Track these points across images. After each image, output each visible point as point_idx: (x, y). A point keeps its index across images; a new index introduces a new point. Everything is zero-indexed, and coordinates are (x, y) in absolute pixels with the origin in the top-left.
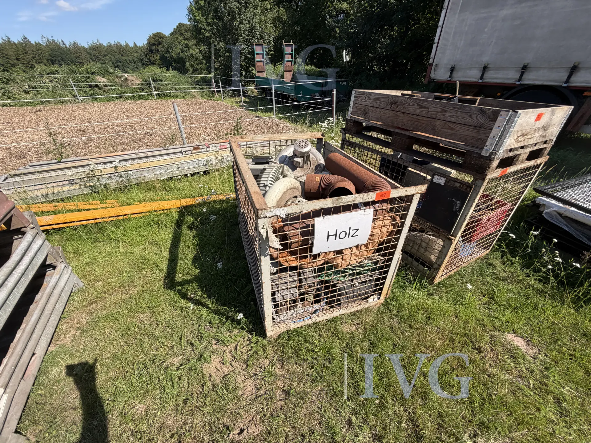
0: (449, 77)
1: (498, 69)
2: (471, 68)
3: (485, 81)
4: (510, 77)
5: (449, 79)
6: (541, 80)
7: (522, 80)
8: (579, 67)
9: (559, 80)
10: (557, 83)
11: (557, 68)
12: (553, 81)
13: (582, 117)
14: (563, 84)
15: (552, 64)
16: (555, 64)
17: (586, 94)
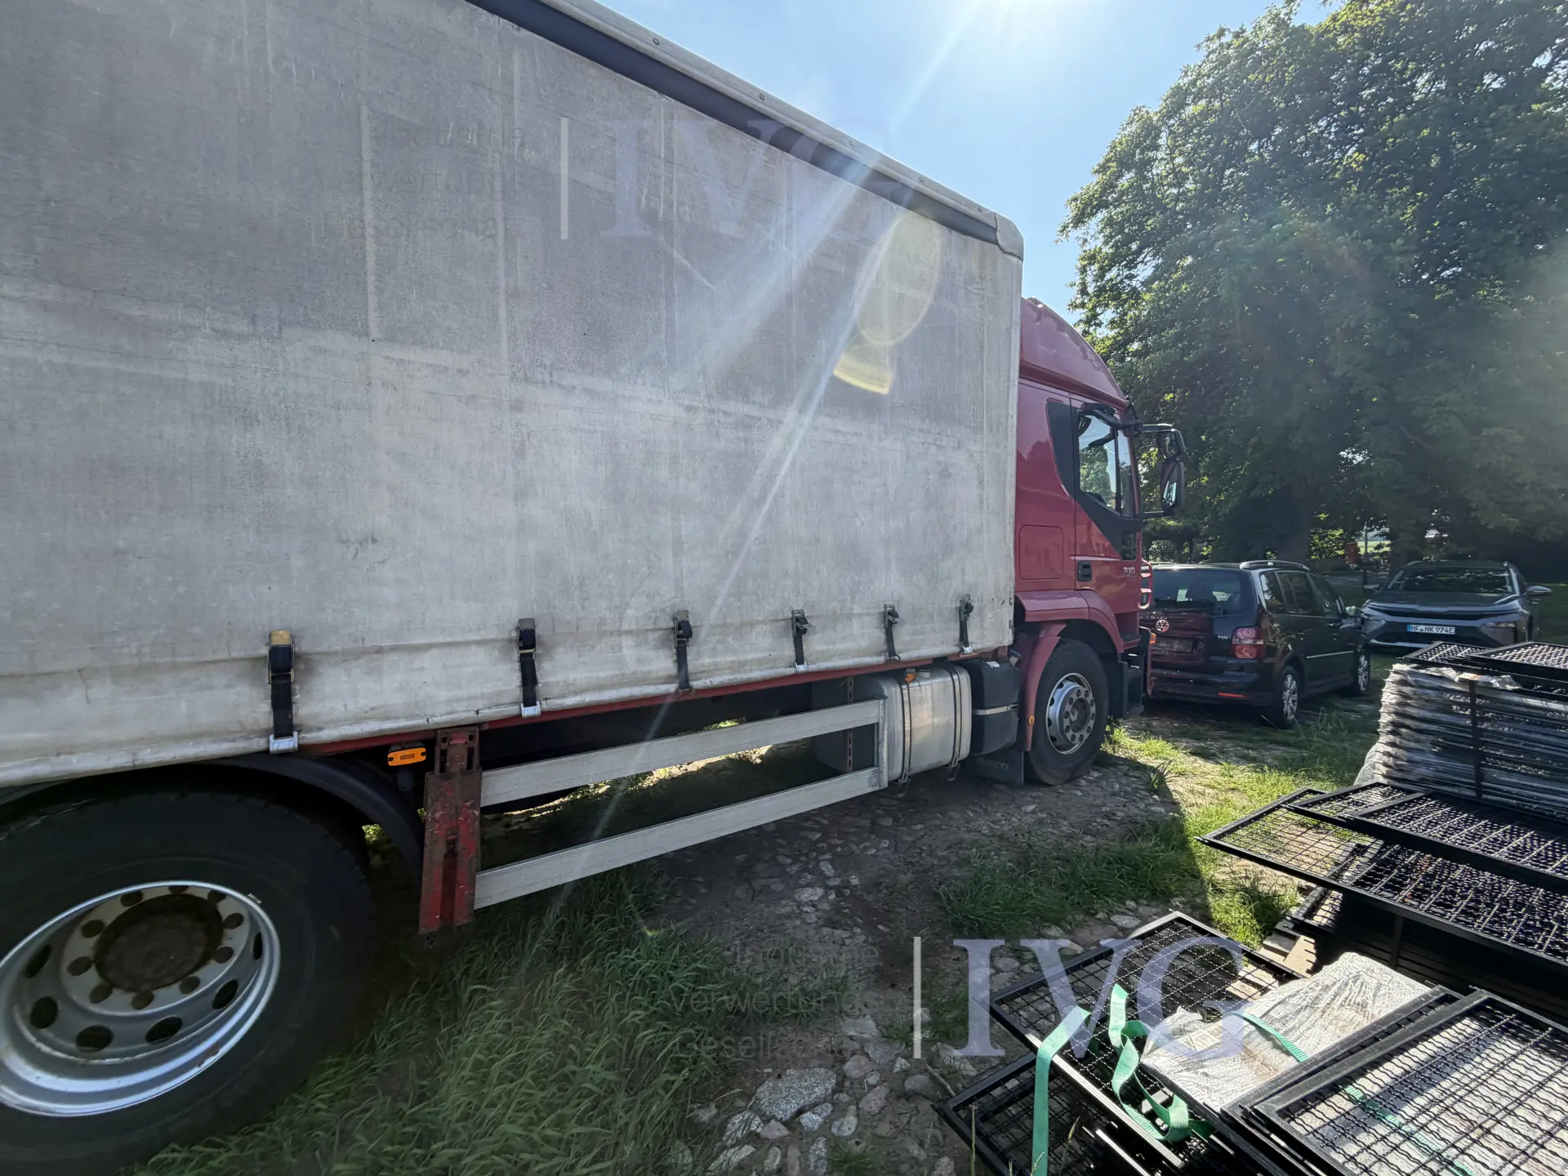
6: (114, 745)
8: (299, 656)
9: (236, 727)
10: (233, 741)
11: (174, 667)
12: (197, 736)
13: (452, 853)
14: (268, 742)
15: (125, 650)
16: (146, 650)
17: (397, 758)
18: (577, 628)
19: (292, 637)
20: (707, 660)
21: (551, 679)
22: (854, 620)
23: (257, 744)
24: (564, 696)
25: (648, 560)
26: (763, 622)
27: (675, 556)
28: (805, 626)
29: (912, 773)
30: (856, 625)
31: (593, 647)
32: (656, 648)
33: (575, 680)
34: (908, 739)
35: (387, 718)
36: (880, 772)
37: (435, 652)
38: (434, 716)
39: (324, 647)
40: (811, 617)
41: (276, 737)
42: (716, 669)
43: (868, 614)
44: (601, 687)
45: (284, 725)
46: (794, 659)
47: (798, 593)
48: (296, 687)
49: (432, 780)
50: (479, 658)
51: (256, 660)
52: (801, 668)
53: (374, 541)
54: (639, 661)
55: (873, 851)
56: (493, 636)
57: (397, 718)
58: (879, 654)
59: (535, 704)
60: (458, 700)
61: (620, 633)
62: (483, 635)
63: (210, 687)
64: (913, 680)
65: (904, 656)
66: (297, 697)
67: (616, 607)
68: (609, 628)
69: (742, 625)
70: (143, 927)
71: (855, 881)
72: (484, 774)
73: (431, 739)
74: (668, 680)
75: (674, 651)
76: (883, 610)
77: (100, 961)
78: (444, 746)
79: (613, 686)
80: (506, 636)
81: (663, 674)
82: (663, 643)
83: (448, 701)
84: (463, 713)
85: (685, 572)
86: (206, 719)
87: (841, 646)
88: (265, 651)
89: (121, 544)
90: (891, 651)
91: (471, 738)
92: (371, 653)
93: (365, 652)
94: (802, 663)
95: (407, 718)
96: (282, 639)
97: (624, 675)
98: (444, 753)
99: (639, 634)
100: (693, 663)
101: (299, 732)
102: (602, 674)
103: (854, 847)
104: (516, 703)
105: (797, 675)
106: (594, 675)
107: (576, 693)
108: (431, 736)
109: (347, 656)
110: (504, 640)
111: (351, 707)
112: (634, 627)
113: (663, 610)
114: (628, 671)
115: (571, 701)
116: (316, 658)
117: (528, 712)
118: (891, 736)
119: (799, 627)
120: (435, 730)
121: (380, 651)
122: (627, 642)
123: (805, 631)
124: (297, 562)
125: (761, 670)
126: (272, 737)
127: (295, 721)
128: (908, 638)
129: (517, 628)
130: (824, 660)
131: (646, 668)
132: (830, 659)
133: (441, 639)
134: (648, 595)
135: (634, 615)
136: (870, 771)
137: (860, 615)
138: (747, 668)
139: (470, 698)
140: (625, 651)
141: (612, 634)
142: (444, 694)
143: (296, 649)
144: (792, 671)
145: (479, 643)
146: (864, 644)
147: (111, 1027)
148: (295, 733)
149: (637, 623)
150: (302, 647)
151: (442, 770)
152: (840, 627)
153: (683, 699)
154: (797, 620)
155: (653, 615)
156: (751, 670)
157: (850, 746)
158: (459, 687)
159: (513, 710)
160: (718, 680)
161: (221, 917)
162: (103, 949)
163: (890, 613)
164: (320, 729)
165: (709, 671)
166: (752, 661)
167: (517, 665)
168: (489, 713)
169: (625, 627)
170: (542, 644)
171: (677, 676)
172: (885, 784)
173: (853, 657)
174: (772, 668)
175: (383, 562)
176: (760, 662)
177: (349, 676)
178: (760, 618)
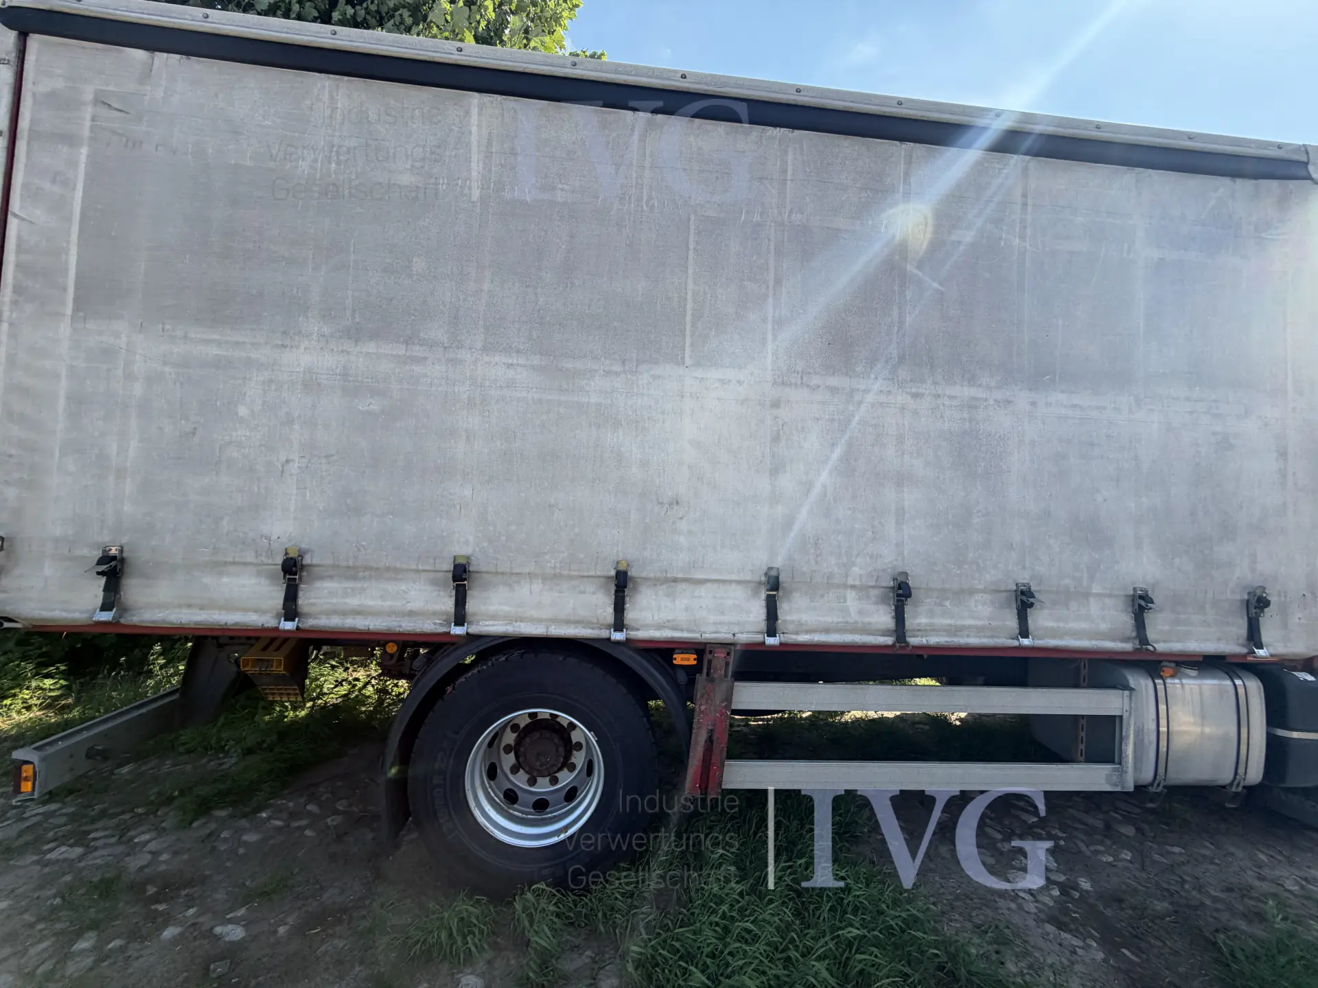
0: (105, 607)
1: (351, 572)
2: (219, 567)
3: (309, 623)
4: (416, 605)
5: (107, 616)
6: (540, 621)
7: (469, 618)
8: (632, 578)
9: (595, 620)
10: (593, 629)
11: (570, 578)
12: (576, 622)
13: (710, 740)
14: (610, 633)
15: (549, 564)
16: (558, 565)
17: (680, 659)
18: (811, 579)
19: (628, 565)
20: (923, 620)
21: (788, 618)
22: (1092, 600)
23: (604, 634)
24: (797, 633)
25: (873, 526)
26: (984, 591)
27: (897, 523)
28: (1031, 600)
29: (1169, 782)
30: (1094, 607)
31: (822, 596)
32: (876, 603)
33: (806, 621)
34: (1163, 743)
35: (675, 629)
36: (1122, 772)
37: (709, 585)
38: (705, 633)
39: (644, 574)
40: (1039, 591)
41: (615, 631)
42: (934, 630)
43: (1110, 596)
44: (827, 631)
45: (619, 625)
46: (1017, 631)
47: (1024, 568)
48: (627, 599)
49: (701, 679)
50: (737, 594)
51: (609, 577)
52: (1026, 642)
53: (677, 503)
54: (860, 612)
55: (1111, 859)
56: (749, 578)
57: (682, 630)
58: (1126, 640)
59: (775, 636)
60: (721, 623)
61: (845, 586)
62: (742, 577)
63: (584, 592)
64: (1172, 676)
65: (1161, 647)
66: (627, 606)
67: (844, 565)
68: (835, 581)
69: (962, 591)
70: (537, 735)
71: (1085, 884)
72: (736, 684)
73: (701, 649)
74: (885, 633)
75: (893, 608)
76: (1131, 593)
77: (515, 749)
78: (710, 657)
79: (838, 631)
80: (757, 579)
81: (883, 627)
82: (883, 600)
83: (715, 623)
84: (724, 635)
85: (906, 537)
86: (583, 613)
87: (1073, 625)
88: (613, 573)
89: (553, 501)
90: (1143, 639)
91: (728, 654)
92: (670, 581)
93: (666, 581)
94: (1027, 637)
95: (689, 631)
96: (622, 567)
97: (847, 622)
98: (710, 662)
99: (861, 589)
100: (910, 623)
101: (627, 629)
102: (829, 619)
103: (1083, 848)
104: (763, 633)
105: (1021, 648)
106: (822, 619)
107: (807, 632)
108: (702, 647)
109: (657, 582)
110: (755, 582)
111: (656, 617)
112: (857, 583)
113: (884, 570)
114: (851, 620)
115: (803, 638)
116: (639, 580)
117: (771, 641)
118: (1139, 733)
119: (1024, 601)
120: (706, 644)
121: (675, 580)
122: (851, 595)
123: (1031, 605)
124: (634, 517)
125: (979, 637)
126: (612, 630)
127: (626, 622)
128: (1167, 628)
129: (766, 574)
130: (1053, 637)
131: (866, 620)
132: (1061, 638)
133: (714, 577)
134: (871, 557)
135: (857, 573)
136: (1109, 767)
137: (1099, 596)
138: (966, 632)
139: (730, 623)
140: (849, 603)
141: (839, 586)
142: (712, 618)
143: (629, 574)
144: (1016, 643)
145: (739, 582)
146: (1104, 627)
147: (519, 793)
148: (625, 630)
149: (861, 581)
150: (632, 573)
151: (708, 674)
152: (1073, 605)
153: (899, 652)
154: (1023, 593)
155: (876, 574)
156: (968, 636)
157: (1083, 734)
158: (723, 613)
159: (758, 638)
160: (934, 640)
161: (571, 742)
162: (519, 741)
163: (1141, 597)
164: (638, 630)
165: (926, 630)
166: (970, 627)
167: (763, 603)
168: (743, 638)
169: (850, 582)
170: (783, 588)
171: (896, 631)
172: (1130, 787)
173: (1090, 639)
174: (992, 637)
175: (681, 518)
176: (980, 629)
177: (656, 596)
178: (981, 587)
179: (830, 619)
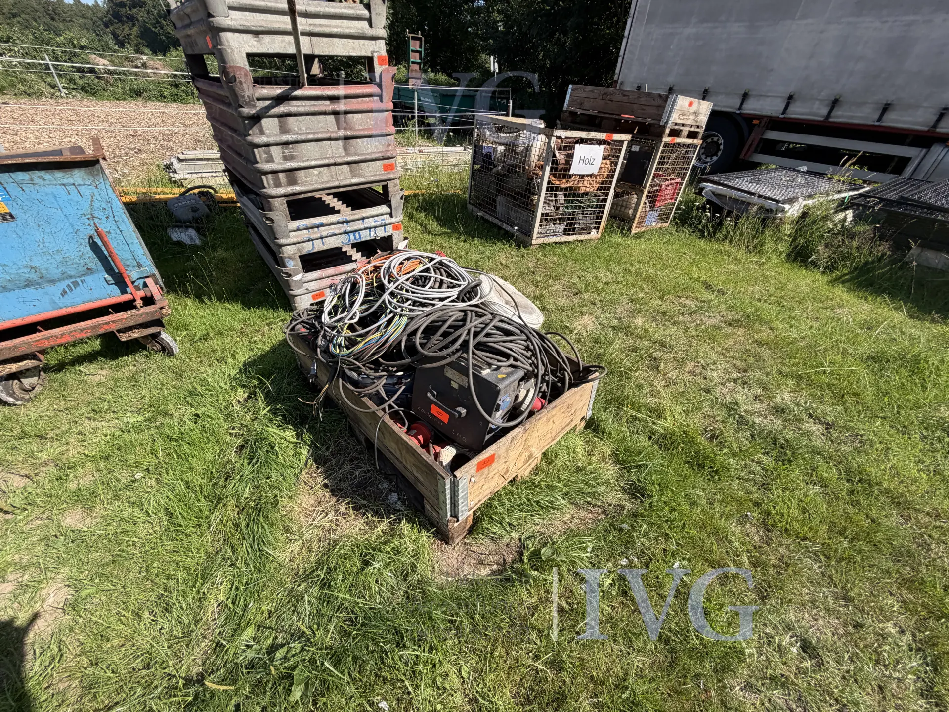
2: (657, 89)
8: (749, 95)
9: (734, 107)
10: (733, 109)
11: (734, 94)
12: (729, 107)
13: (751, 145)
17: (755, 122)
18: (806, 97)
19: (749, 91)
20: (839, 113)
21: (791, 109)
22: (921, 109)
23: (736, 111)
24: (791, 114)
26: (871, 103)
27: (848, 77)
30: (920, 111)
31: (807, 103)
32: (824, 106)
33: (797, 111)
35: (755, 111)
37: (771, 98)
38: (765, 113)
39: (753, 94)
42: (842, 116)
44: (803, 114)
46: (876, 119)
47: (894, 95)
48: (745, 101)
50: (778, 101)
51: (742, 95)
52: (877, 123)
53: (772, 70)
54: (817, 109)
57: (758, 111)
58: (926, 126)
59: (784, 115)
60: (770, 110)
61: (817, 100)
62: (782, 96)
63: (735, 98)
66: (744, 103)
67: (820, 92)
68: (814, 97)
69: (862, 103)
72: (767, 130)
74: (823, 116)
75: (830, 108)
76: (944, 107)
78: (763, 121)
79: (806, 114)
81: (823, 114)
82: (828, 105)
83: (768, 110)
84: (769, 114)
85: (849, 82)
86: (733, 104)
87: (905, 118)
88: (744, 93)
90: (935, 126)
91: (768, 120)
92: (760, 96)
93: (758, 96)
94: (879, 121)
95: (760, 112)
96: (747, 91)
97: (810, 112)
99: (821, 101)
100: (833, 114)
102: (805, 111)
104: (780, 114)
105: (873, 125)
106: (802, 110)
107: (795, 114)
109: (756, 96)
110: (785, 97)
111: (751, 107)
112: (821, 98)
113: (833, 94)
114: (813, 111)
115: (793, 116)
116: (751, 96)
117: (781, 116)
118: (919, 165)
119: (887, 108)
122: (817, 103)
124: (757, 75)
125: (859, 120)
126: (738, 110)
127: (742, 108)
129: (790, 95)
130: (893, 122)
131: (819, 111)
133: (773, 95)
134: (832, 89)
135: (824, 95)
137: (926, 107)
139: (772, 110)
140: (815, 105)
141: (814, 100)
142: (767, 108)
143: (749, 93)
144: (872, 123)
145: (780, 97)
146: (921, 120)
148: (741, 110)
149: (823, 98)
151: (758, 126)
152: (910, 110)
153: (824, 123)
154: (888, 104)
155: (829, 96)
156: (856, 119)
158: (771, 107)
159: (777, 115)
160: (840, 120)
163: (947, 109)
164: (745, 110)
165: (838, 117)
166: (857, 116)
167: (785, 104)
168: (774, 114)
169: (819, 98)
170: (793, 100)
171: (827, 116)
173: (910, 124)
174: (864, 121)
175: (771, 76)
176: (861, 118)
177: (754, 100)
179: (807, 111)
